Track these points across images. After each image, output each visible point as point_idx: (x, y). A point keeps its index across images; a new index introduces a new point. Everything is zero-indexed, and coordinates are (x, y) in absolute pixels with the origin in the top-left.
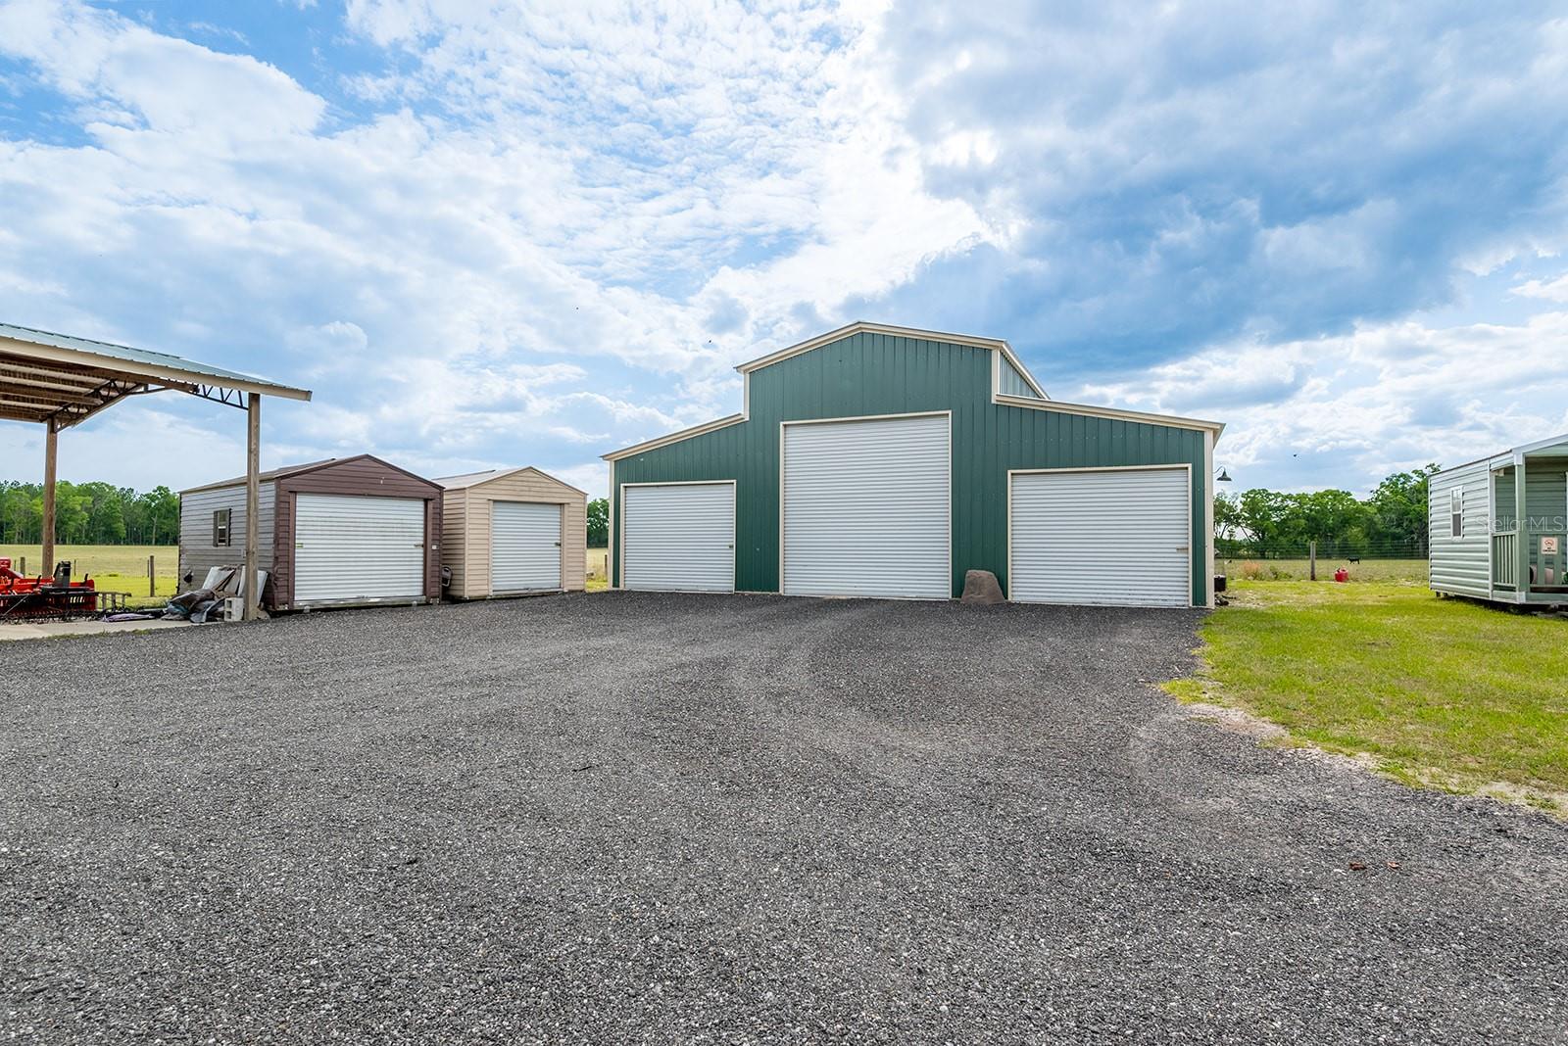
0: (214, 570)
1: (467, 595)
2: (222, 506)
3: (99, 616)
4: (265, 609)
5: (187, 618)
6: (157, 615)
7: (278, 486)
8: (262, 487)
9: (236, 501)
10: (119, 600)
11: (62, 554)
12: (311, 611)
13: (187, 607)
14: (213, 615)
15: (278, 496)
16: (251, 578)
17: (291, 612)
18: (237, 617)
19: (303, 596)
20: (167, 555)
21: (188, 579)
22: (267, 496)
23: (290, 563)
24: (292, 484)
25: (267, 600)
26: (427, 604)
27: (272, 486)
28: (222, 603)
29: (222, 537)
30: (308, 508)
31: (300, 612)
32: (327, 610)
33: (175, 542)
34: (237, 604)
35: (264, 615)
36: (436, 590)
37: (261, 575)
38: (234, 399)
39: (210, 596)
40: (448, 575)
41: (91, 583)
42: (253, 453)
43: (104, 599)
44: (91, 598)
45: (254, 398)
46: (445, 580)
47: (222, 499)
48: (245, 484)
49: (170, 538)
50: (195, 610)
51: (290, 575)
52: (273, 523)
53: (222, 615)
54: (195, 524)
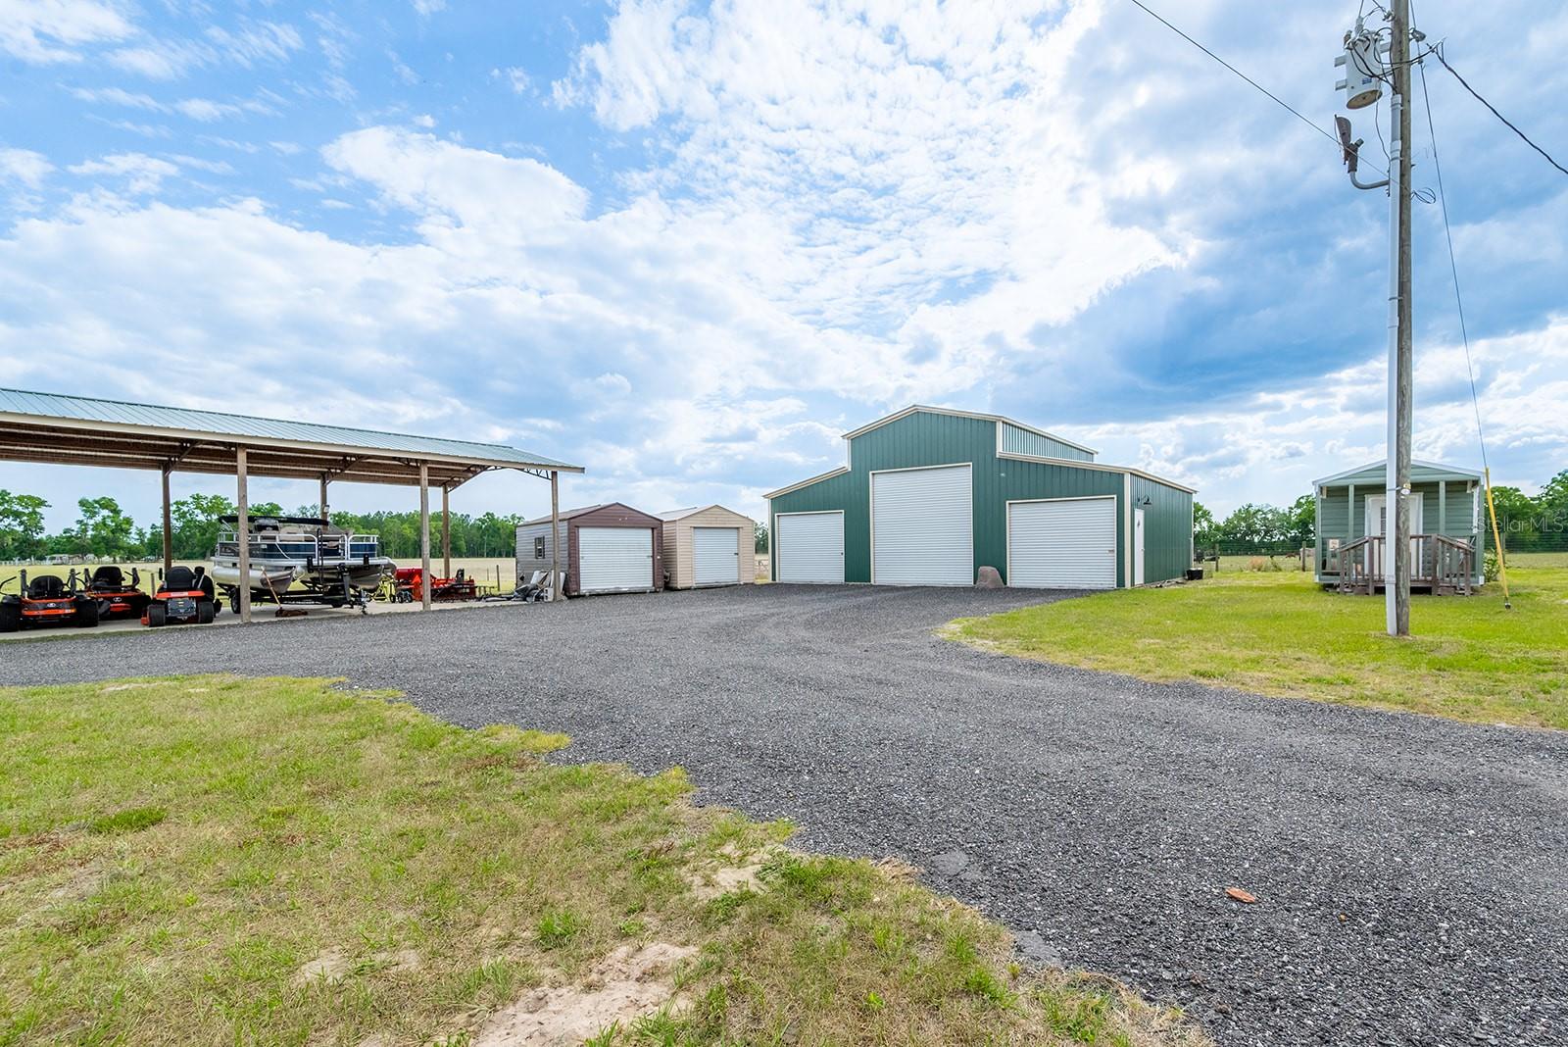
0: (537, 573)
1: (679, 587)
2: (539, 535)
3: (479, 599)
4: (565, 594)
5: (525, 600)
6: (509, 599)
7: (569, 523)
8: (560, 524)
9: (545, 531)
10: (488, 589)
11: (456, 564)
12: (590, 595)
13: (524, 594)
14: (538, 598)
15: (569, 529)
16: (557, 576)
17: (579, 596)
18: (550, 599)
19: (585, 588)
20: (509, 564)
21: (522, 578)
22: (563, 528)
23: (577, 568)
24: (578, 522)
25: (566, 590)
26: (655, 592)
27: (566, 523)
28: (542, 591)
29: (540, 553)
30: (585, 535)
31: (584, 596)
32: (598, 595)
33: (514, 556)
34: (551, 591)
35: (564, 598)
36: (661, 583)
37: (562, 575)
38: (543, 474)
39: (536, 588)
40: (668, 574)
41: (473, 581)
42: (555, 505)
43: (480, 591)
44: (473, 589)
45: (554, 474)
46: (666, 577)
47: (540, 532)
48: (551, 522)
49: (511, 553)
50: (528, 595)
51: (577, 575)
52: (567, 545)
53: (543, 598)
54: (524, 543)
